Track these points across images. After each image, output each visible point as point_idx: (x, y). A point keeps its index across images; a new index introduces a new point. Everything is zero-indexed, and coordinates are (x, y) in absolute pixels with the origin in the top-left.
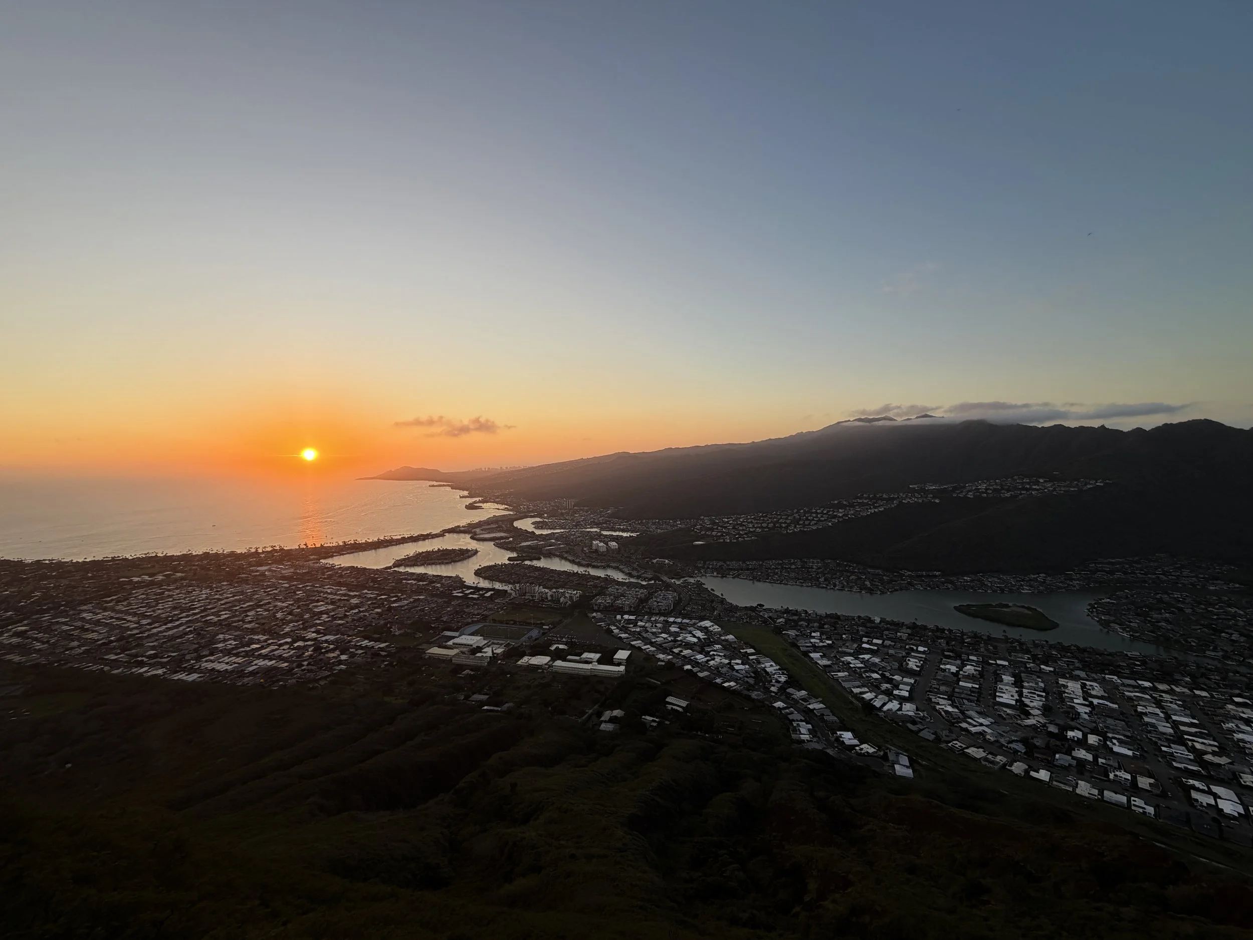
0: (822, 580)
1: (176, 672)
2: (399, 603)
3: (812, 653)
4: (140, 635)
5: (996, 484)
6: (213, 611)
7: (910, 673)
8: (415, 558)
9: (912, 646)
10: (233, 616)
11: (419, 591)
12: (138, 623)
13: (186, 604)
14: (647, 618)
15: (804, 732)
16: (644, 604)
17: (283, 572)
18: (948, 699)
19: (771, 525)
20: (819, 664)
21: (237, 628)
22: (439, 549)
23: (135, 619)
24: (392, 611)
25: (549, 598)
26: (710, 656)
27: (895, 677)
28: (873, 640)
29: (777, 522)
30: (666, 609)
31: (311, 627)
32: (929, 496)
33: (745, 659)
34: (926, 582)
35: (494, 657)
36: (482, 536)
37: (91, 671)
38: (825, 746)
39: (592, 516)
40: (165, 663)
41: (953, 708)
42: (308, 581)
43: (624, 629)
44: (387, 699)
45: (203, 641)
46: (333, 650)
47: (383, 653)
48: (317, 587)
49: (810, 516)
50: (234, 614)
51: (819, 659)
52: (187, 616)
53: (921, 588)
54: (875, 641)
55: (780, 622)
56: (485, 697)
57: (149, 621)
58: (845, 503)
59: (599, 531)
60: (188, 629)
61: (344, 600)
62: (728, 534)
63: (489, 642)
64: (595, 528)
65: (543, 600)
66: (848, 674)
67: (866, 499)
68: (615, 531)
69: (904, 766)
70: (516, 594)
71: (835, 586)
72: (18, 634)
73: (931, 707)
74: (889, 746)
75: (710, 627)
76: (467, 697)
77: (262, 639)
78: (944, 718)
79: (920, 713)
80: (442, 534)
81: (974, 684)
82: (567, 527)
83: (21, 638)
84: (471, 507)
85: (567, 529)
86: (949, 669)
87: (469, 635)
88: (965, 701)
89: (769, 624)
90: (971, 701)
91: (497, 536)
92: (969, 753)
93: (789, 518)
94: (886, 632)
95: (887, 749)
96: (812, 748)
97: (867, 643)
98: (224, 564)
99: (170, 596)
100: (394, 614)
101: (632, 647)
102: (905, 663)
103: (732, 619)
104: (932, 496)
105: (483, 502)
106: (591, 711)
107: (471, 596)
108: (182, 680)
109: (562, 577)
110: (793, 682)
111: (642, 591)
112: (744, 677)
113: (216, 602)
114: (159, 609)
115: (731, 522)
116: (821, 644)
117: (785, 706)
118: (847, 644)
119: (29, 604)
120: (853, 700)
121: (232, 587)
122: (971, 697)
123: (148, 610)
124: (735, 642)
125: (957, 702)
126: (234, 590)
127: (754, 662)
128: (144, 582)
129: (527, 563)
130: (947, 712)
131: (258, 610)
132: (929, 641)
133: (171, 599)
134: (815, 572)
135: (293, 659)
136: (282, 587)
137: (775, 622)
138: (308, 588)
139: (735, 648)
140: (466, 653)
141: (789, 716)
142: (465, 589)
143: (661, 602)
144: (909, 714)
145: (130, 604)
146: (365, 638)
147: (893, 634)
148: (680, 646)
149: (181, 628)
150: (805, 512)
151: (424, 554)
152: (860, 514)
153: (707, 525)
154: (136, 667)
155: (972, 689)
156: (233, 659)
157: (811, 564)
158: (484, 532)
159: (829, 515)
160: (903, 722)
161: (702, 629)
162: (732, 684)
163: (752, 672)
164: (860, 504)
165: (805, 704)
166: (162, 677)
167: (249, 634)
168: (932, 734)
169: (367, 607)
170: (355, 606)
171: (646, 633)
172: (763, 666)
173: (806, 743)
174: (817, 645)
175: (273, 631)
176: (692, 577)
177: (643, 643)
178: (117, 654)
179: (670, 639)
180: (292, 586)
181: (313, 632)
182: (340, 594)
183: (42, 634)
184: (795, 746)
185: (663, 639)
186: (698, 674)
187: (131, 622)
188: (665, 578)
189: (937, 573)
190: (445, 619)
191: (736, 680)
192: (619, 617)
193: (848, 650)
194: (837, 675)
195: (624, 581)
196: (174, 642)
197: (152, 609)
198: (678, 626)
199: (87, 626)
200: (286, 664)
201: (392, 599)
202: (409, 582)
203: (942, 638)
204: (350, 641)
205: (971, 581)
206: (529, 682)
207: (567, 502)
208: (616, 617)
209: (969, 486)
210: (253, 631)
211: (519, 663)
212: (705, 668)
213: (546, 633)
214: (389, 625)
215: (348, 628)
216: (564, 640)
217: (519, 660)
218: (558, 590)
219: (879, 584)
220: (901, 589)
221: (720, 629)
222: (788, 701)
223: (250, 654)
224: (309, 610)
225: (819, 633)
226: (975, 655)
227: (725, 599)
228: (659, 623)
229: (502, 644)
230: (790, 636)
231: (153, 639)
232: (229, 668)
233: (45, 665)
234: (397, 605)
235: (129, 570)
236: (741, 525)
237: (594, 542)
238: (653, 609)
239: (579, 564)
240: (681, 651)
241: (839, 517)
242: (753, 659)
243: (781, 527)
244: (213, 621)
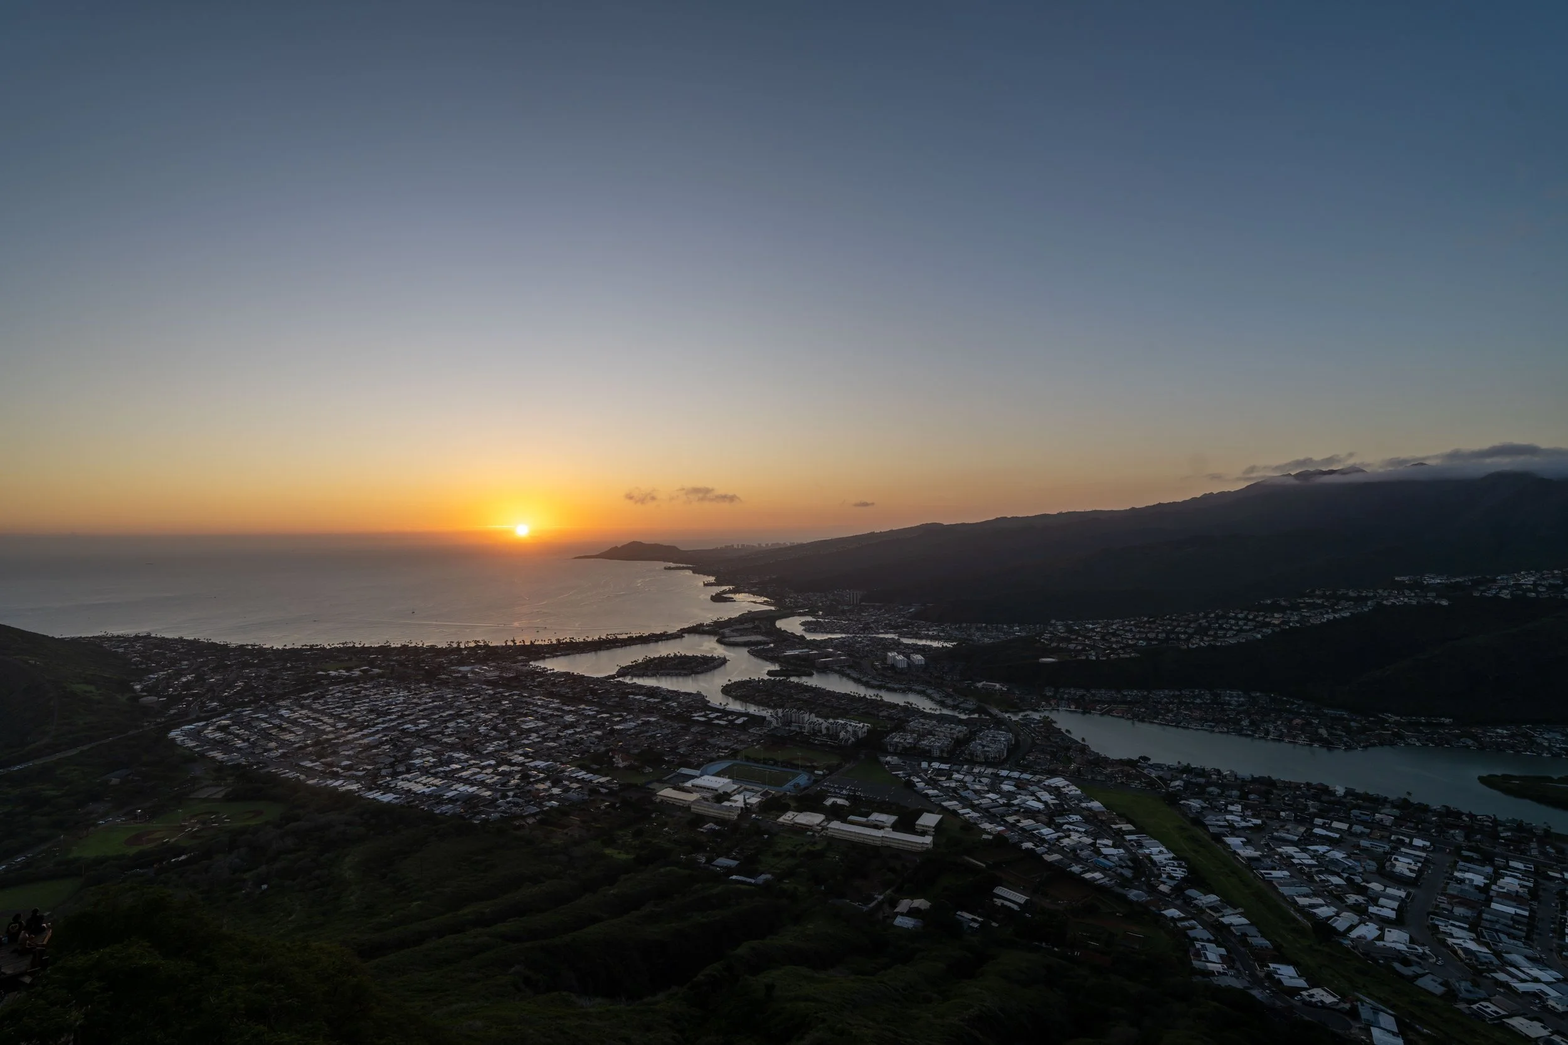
0: (1245, 723)
1: (370, 789)
2: (623, 724)
3: (1227, 836)
4: (336, 741)
5: (1554, 577)
6: (411, 717)
7: (1399, 880)
8: (644, 666)
9: (1401, 837)
10: (432, 726)
11: (650, 710)
12: (334, 726)
13: (383, 707)
14: (967, 769)
15: (1213, 957)
16: (963, 748)
17: (488, 674)
18: (1469, 930)
19: (1162, 636)
20: (1239, 855)
21: (436, 742)
22: (675, 655)
23: (331, 721)
24: (616, 735)
25: (824, 732)
26: (1064, 831)
27: (1370, 885)
28: (1331, 822)
29: (1172, 631)
30: (996, 757)
31: (518, 748)
32: (1428, 594)
33: (1118, 839)
34: (1427, 734)
35: (746, 808)
36: (732, 639)
37: (288, 778)
38: (1247, 985)
39: (886, 615)
40: (359, 777)
41: (1479, 945)
42: (515, 688)
43: (932, 783)
44: (608, 851)
45: (400, 754)
46: (542, 781)
47: (604, 790)
48: (525, 696)
49: (1227, 623)
50: (432, 724)
51: (1239, 848)
52: (383, 722)
53: (1418, 744)
54: (1335, 824)
55: (1175, 787)
56: (733, 863)
57: (345, 724)
58: (1283, 603)
59: (896, 638)
60: (384, 739)
61: (557, 716)
62: (1093, 647)
63: (740, 788)
64: (891, 633)
65: (815, 734)
66: (1289, 874)
67: (1319, 597)
68: (921, 638)
69: (1389, 1031)
70: (777, 723)
71: (1267, 733)
72: (222, 729)
73: (1439, 942)
74: (1361, 996)
75: (1064, 787)
76: (710, 861)
77: (462, 758)
78: (1462, 960)
79: (1417, 947)
80: (680, 634)
81: (1518, 908)
82: (851, 631)
83: (223, 733)
84: (718, 598)
85: (850, 634)
86: (1471, 881)
87: (713, 775)
88: (1504, 937)
89: (1159, 788)
90: (1515, 938)
91: (752, 640)
92: (1512, 1026)
93: (1192, 626)
94: (1355, 812)
95: (1357, 1001)
96: (1227, 985)
97: (1323, 827)
98: (423, 661)
99: (366, 696)
100: (618, 739)
101: (944, 810)
102: (1388, 864)
103: (1099, 778)
104: (1434, 594)
105: (735, 592)
106: (881, 897)
107: (716, 722)
108: (378, 801)
109: (843, 702)
110: (1196, 879)
111: (960, 728)
112: (1116, 866)
113: (414, 708)
114: (355, 711)
115: (1099, 630)
116: (1243, 824)
117: (1183, 915)
118: (1286, 827)
119: (233, 695)
120: (1298, 916)
121: (432, 690)
122: (1512, 931)
123: (345, 712)
124: (1103, 812)
125: (1487, 936)
126: (434, 694)
127: (1132, 845)
128: (341, 677)
129: (794, 679)
130: (1467, 951)
131: (459, 721)
132: (1434, 830)
133: (367, 700)
134: (1234, 710)
135: (497, 787)
136: (486, 694)
137: (1168, 786)
138: (515, 697)
139: (1102, 822)
140: (710, 799)
141: (1189, 932)
142: (708, 712)
143: (988, 747)
144: (1397, 948)
145: (326, 703)
146: (582, 767)
147: (1368, 815)
148: (1016, 813)
149: (377, 737)
150: (1218, 617)
151: (656, 661)
152: (1309, 621)
153: (1061, 633)
154: (331, 779)
155: (1515, 917)
156: (432, 780)
157: (1228, 698)
158: (735, 634)
159: (1258, 622)
160: (1385, 958)
161: (1050, 790)
162: (1097, 875)
163: (1129, 860)
164: (1309, 606)
165: (1215, 915)
166: (356, 794)
167: (449, 750)
168: (1441, 984)
169: (584, 727)
170: (570, 725)
171: (964, 790)
172: (1147, 851)
173: (1216, 976)
174: (1235, 824)
175: (475, 749)
176: (1037, 711)
177: (960, 805)
178: (313, 761)
179: (1001, 801)
180: (497, 694)
181: (521, 755)
182: (551, 709)
183: (243, 730)
184: (1197, 979)
185: (990, 801)
186: (1043, 856)
187: (327, 724)
188: (995, 711)
189: (1447, 721)
190: (681, 751)
191: (1103, 869)
192: (924, 765)
193: (1290, 837)
194: (1270, 874)
195: (933, 712)
196: (370, 753)
197: (349, 710)
198: (1014, 783)
199: (285, 725)
200: (489, 793)
201: (616, 719)
202: (638, 697)
203: (1457, 827)
204: (563, 771)
205: (1512, 736)
206: (794, 847)
207: (851, 595)
208: (920, 764)
209: (1502, 579)
210: (453, 747)
211: (781, 820)
212: (1054, 848)
213: (820, 780)
214: (610, 754)
215: (561, 753)
216: (844, 792)
217: (780, 816)
218: (837, 721)
219: (1344, 734)
220: (1382, 744)
221: (1079, 792)
222: (1187, 908)
223: (450, 776)
224: (517, 727)
225: (1240, 806)
226: (1520, 860)
227: (1088, 746)
228: (984, 777)
229: (758, 792)
230: (1192, 809)
231: (349, 747)
232: (427, 790)
233: (245, 766)
234: (622, 727)
235: (327, 662)
236: (1114, 634)
237: (889, 654)
238: (977, 756)
239: (867, 685)
240: (1019, 821)
241: (1275, 625)
242: (1132, 840)
243: (1178, 639)
244: (411, 731)
